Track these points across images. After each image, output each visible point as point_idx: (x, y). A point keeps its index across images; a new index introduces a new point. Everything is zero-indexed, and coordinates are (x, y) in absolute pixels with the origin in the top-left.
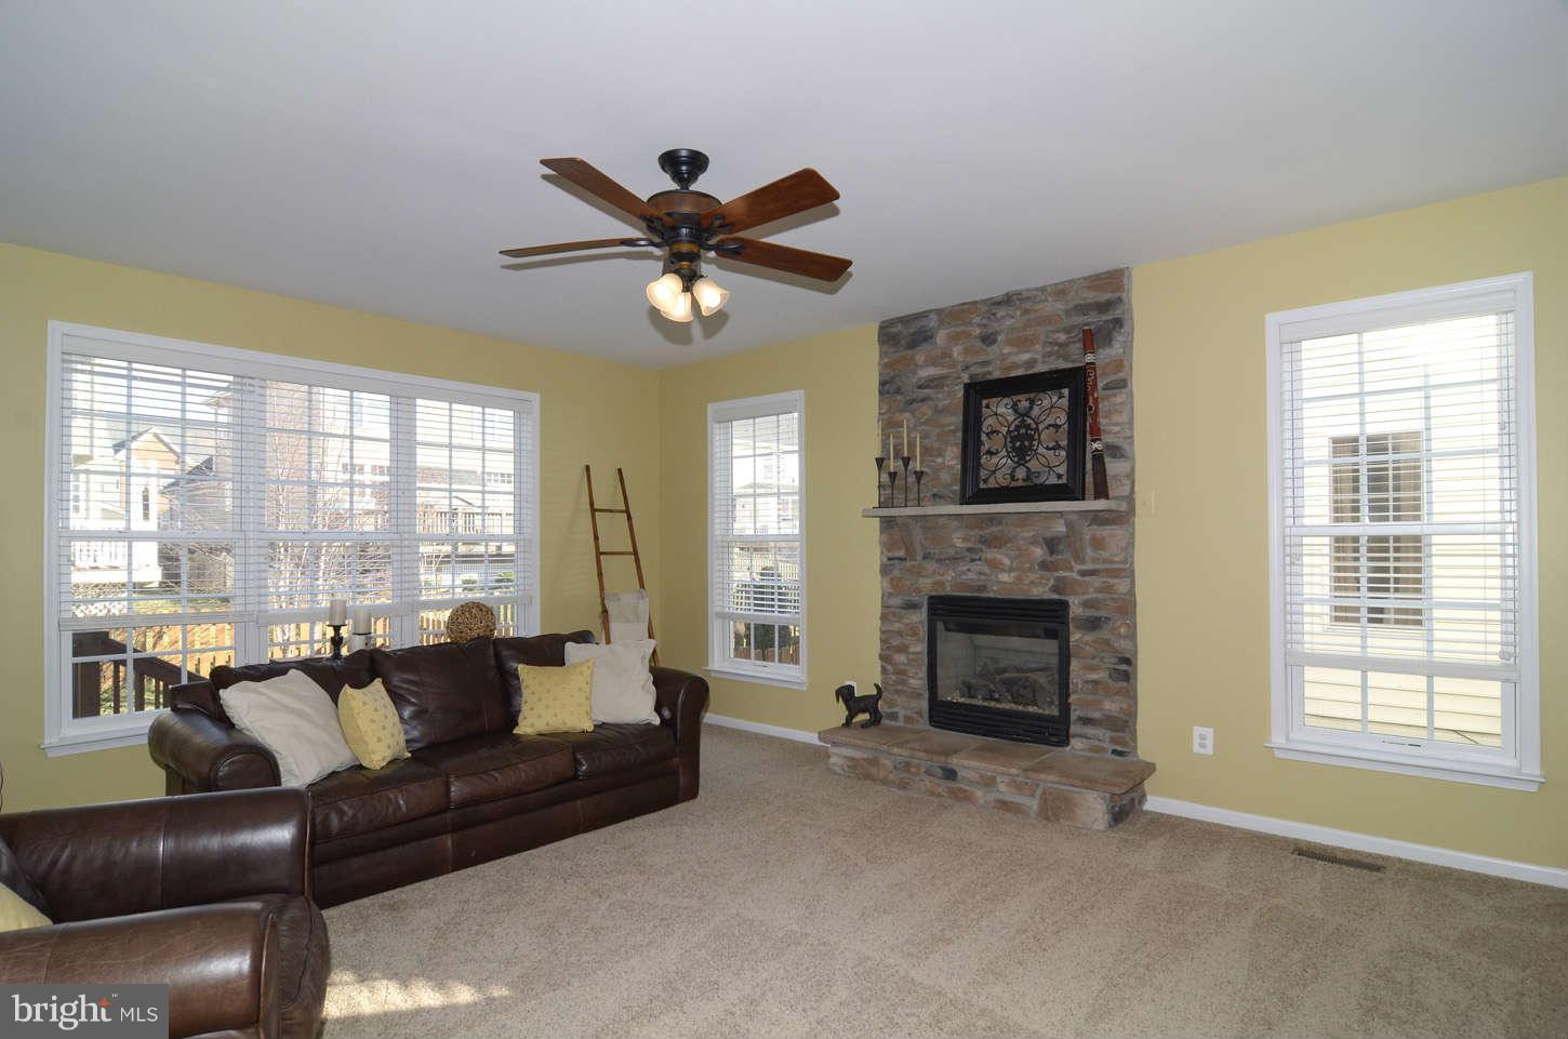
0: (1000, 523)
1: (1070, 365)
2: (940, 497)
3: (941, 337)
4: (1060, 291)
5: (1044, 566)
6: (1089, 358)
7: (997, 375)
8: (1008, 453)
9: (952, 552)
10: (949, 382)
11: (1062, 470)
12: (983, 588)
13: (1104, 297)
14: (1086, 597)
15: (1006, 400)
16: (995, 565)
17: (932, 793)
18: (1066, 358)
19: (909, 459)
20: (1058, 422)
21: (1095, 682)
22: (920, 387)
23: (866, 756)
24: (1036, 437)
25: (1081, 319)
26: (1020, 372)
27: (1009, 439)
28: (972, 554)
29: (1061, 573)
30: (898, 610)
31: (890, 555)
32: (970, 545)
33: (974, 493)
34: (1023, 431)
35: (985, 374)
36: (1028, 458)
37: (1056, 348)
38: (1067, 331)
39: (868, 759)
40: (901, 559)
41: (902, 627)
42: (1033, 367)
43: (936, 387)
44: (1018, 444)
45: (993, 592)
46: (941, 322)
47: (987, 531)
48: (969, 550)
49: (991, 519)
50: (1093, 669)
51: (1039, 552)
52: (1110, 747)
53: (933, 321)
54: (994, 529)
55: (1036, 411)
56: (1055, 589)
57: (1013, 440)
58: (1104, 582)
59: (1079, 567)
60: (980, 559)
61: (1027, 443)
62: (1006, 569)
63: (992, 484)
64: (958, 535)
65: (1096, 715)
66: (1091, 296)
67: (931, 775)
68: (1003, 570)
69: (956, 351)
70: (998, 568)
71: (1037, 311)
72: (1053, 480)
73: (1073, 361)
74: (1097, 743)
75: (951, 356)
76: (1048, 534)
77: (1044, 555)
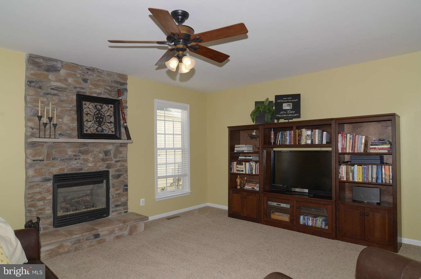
0: (87, 146)
1: (112, 98)
2: (63, 135)
3: (63, 72)
4: (109, 74)
5: (103, 160)
6: (120, 98)
7: (88, 94)
8: (95, 122)
9: (67, 157)
10: (68, 91)
11: (113, 129)
12: (81, 169)
13: (122, 81)
14: (116, 169)
15: (92, 104)
16: (86, 161)
17: (91, 246)
18: (110, 95)
19: (52, 118)
20: (111, 115)
21: (119, 194)
22: (52, 89)
23: (57, 246)
24: (104, 118)
25: (116, 85)
26: (95, 95)
27: (95, 117)
28: (75, 157)
29: (109, 162)
30: (39, 183)
31: (34, 159)
32: (75, 154)
33: (82, 135)
34: (99, 115)
35: (83, 92)
36: (102, 125)
37: (108, 91)
38: (111, 87)
39: (58, 247)
40: (41, 160)
41: (41, 190)
42: (100, 95)
43: (61, 91)
44: (98, 119)
45: (85, 170)
46: (62, 66)
47: (83, 149)
48: (74, 155)
49: (84, 144)
50: (117, 190)
51: (101, 155)
52: (123, 211)
53: (59, 65)
54: (86, 148)
55: (103, 110)
56: (106, 167)
57: (96, 118)
58: (121, 164)
59: (115, 160)
60: (79, 159)
61: (101, 120)
62: (91, 161)
63: (89, 132)
64: (69, 150)
65: (119, 203)
66: (119, 80)
67: (88, 240)
68: (89, 162)
69: (70, 80)
70: (87, 162)
71: (102, 77)
72: (110, 133)
73: (112, 97)
74: (120, 211)
75: (67, 81)
76: (105, 150)
77: (103, 156)
